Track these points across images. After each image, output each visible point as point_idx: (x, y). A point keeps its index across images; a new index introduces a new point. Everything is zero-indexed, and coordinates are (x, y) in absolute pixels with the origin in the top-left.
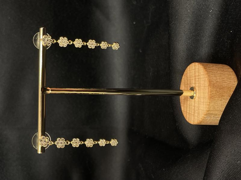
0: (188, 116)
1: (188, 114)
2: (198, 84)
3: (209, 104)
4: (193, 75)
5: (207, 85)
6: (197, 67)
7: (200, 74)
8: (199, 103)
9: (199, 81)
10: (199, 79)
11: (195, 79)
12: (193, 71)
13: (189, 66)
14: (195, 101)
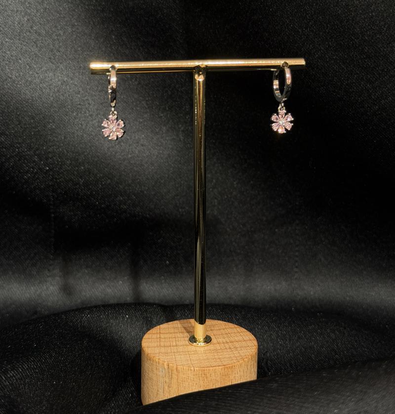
0: (154, 336)
1: (158, 336)
2: (220, 348)
3: (191, 370)
4: (232, 339)
5: (225, 364)
6: (249, 343)
7: (239, 349)
8: (187, 353)
9: (226, 349)
10: (230, 348)
11: (227, 343)
12: (240, 338)
13: (246, 330)
14: (186, 345)
